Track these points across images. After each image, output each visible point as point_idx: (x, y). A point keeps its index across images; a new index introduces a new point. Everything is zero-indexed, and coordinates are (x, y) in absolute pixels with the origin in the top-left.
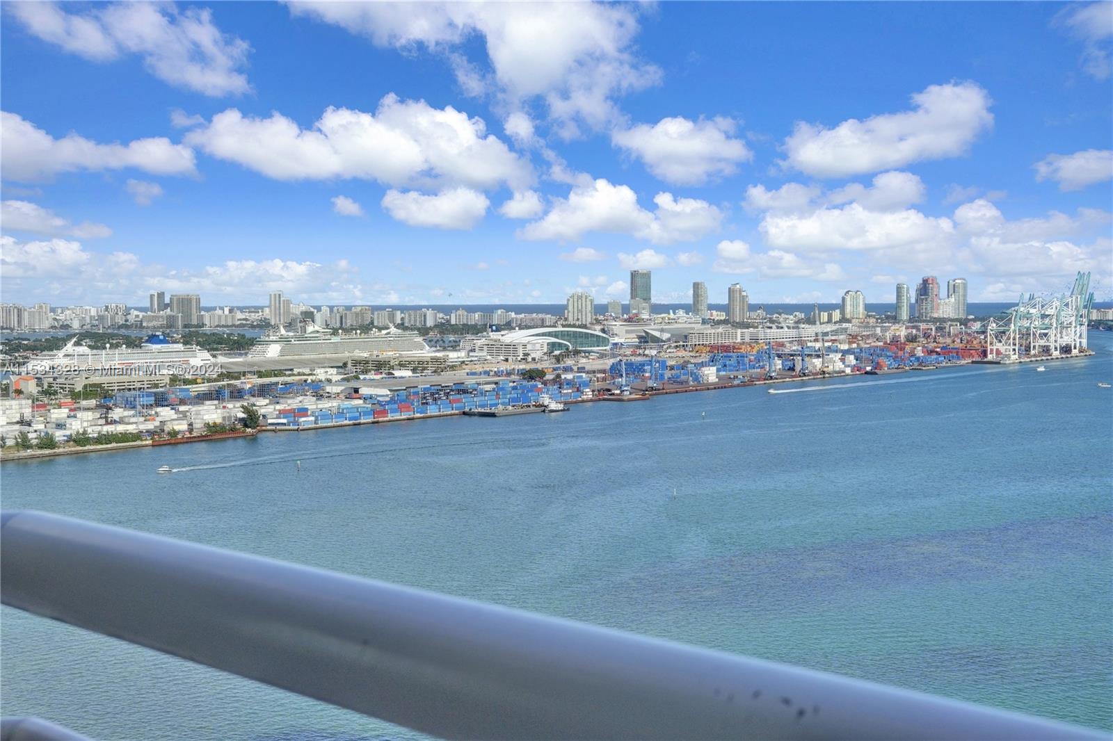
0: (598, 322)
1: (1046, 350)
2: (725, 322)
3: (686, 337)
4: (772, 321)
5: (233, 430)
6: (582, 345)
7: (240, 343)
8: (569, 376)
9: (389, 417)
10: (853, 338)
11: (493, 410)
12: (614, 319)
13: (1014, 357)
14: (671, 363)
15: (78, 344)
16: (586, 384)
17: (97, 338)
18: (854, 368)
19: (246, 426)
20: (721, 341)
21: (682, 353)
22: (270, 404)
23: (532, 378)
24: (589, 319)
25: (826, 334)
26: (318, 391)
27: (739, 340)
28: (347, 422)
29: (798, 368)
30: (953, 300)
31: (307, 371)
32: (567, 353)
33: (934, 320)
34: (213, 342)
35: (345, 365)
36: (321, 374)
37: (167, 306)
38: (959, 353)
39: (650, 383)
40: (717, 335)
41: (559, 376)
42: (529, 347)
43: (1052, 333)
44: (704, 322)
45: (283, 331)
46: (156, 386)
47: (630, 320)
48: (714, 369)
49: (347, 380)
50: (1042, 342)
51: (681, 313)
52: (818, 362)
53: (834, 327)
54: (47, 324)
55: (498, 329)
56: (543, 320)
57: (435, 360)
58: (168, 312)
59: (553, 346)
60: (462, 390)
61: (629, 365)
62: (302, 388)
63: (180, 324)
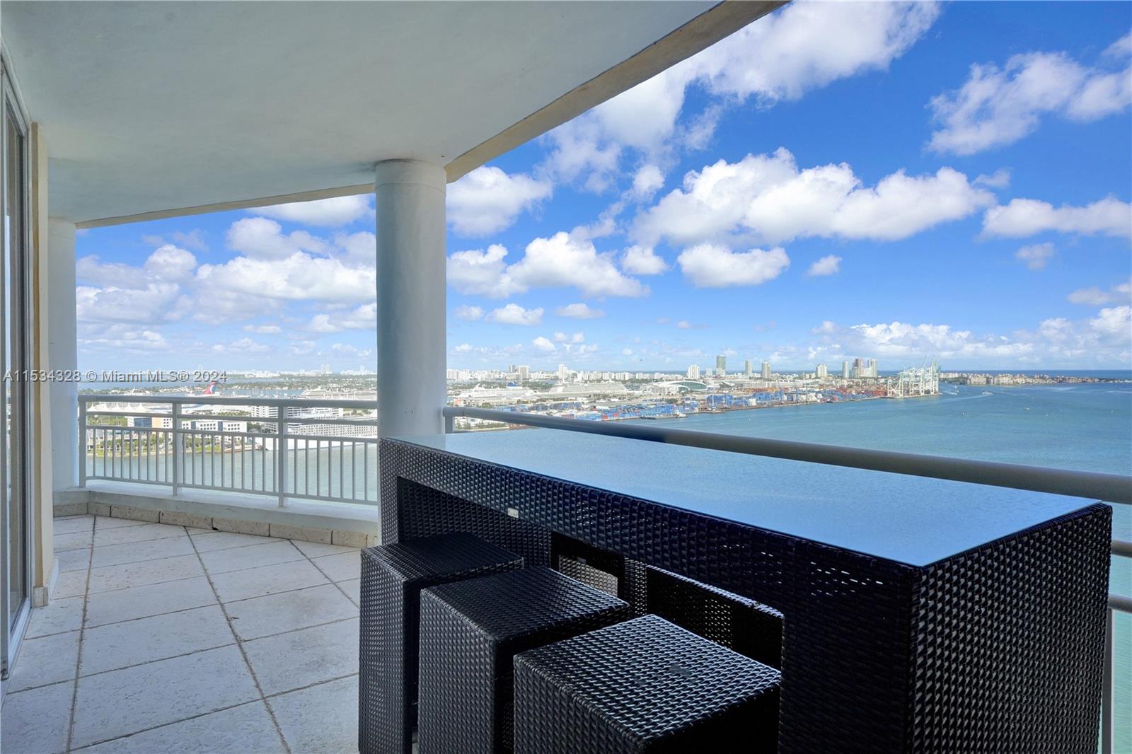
0: (701, 378)
1: (917, 392)
2: (760, 378)
3: (742, 385)
4: (782, 378)
6: (694, 388)
7: (546, 386)
8: (688, 402)
9: (609, 418)
10: (821, 386)
11: (654, 416)
12: (709, 377)
13: (901, 395)
14: (735, 396)
15: (480, 386)
16: (696, 406)
17: (488, 384)
18: (821, 400)
20: (758, 387)
21: (740, 392)
22: (559, 412)
23: (671, 403)
24: (697, 377)
25: (808, 384)
26: (578, 407)
27: (767, 387)
29: (795, 399)
30: (870, 368)
31: (574, 398)
32: (688, 392)
33: (861, 378)
34: (534, 386)
35: (590, 396)
36: (580, 400)
37: (516, 370)
38: (875, 393)
39: (725, 406)
40: (757, 384)
41: (683, 402)
42: (670, 389)
43: (920, 384)
44: (750, 378)
45: (564, 382)
46: (511, 404)
47: (716, 377)
48: (755, 400)
49: (591, 402)
50: (916, 389)
51: (740, 374)
52: (804, 397)
53: (814, 381)
54: (469, 377)
55: (657, 381)
56: (676, 377)
57: (629, 394)
58: (517, 373)
59: (681, 389)
60: (640, 408)
61: (715, 397)
62: (571, 406)
63: (521, 378)
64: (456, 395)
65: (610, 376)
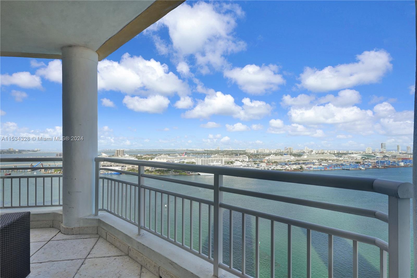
0: (373, 153)
2: (406, 153)
3: (395, 156)
5: (298, 170)
6: (369, 157)
7: (299, 155)
8: (366, 163)
9: (327, 169)
11: (349, 169)
12: (377, 152)
14: (391, 161)
15: (273, 155)
16: (370, 165)
17: (276, 154)
19: (301, 169)
21: (394, 159)
22: (305, 166)
23: (358, 163)
24: (371, 152)
26: (314, 164)
27: (410, 157)
28: (319, 170)
31: (312, 160)
32: (366, 159)
34: (295, 155)
35: (319, 160)
36: (314, 161)
39: (386, 165)
40: (403, 156)
41: (364, 163)
42: (357, 157)
44: (400, 153)
45: (307, 154)
46: (285, 162)
47: (381, 153)
48: (403, 163)
49: (319, 162)
51: (394, 151)
54: (268, 152)
55: (350, 154)
56: (360, 152)
57: (337, 159)
58: (287, 150)
59: (362, 157)
60: (342, 165)
61: (381, 162)
62: (311, 163)
63: (289, 152)
64: (264, 158)
65: (328, 151)
